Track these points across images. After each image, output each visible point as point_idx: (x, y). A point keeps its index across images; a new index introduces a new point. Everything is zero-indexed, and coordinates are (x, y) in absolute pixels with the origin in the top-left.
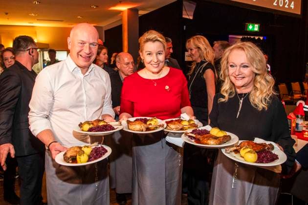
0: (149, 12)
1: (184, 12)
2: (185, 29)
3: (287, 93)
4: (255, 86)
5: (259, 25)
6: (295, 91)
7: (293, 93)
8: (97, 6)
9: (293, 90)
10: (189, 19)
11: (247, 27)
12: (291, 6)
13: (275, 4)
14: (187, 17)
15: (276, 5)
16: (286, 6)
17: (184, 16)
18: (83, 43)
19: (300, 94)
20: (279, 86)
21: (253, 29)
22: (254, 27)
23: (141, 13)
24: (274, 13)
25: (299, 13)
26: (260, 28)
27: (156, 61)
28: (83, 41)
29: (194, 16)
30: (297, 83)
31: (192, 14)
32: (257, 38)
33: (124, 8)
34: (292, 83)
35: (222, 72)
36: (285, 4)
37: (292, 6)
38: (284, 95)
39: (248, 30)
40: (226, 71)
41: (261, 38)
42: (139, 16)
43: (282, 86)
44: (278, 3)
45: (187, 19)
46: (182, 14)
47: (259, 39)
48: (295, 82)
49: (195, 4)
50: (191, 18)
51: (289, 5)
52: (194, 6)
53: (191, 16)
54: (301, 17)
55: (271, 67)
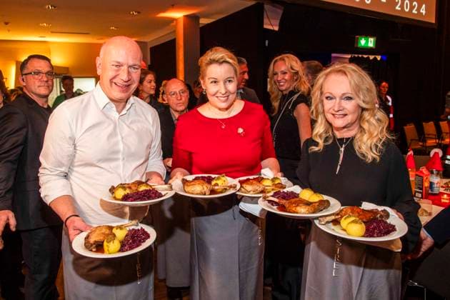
0: (214, 20)
1: (266, 21)
2: (267, 45)
3: (417, 138)
4: (361, 127)
5: (375, 38)
6: (429, 135)
7: (424, 137)
8: (138, 13)
9: (426, 132)
10: (274, 31)
11: (357, 41)
12: (421, 11)
13: (398, 8)
14: (270, 27)
15: (399, 9)
16: (414, 11)
17: (265, 26)
18: (119, 65)
19: (436, 139)
20: (405, 127)
21: (366, 45)
22: (368, 42)
23: (204, 21)
24: (396, 21)
25: (433, 21)
26: (377, 43)
27: (223, 92)
28: (119, 63)
29: (281, 25)
30: (431, 123)
31: (278, 22)
32: (372, 57)
33: (178, 15)
34: (424, 124)
35: (313, 108)
36: (412, 8)
37: (423, 11)
38: (412, 140)
39: (359, 45)
40: (320, 106)
41: (379, 58)
42: (201, 26)
43: (410, 129)
44: (402, 6)
45: (271, 30)
46: (262, 23)
47: (375, 58)
48: (427, 121)
49: (283, 8)
50: (276, 28)
51: (418, 10)
52: (280, 12)
53: (276, 25)
54: (436, 27)
55: (392, 101)
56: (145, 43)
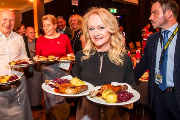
0: (51, 1)
1: (73, 1)
3: (134, 48)
4: (111, 45)
5: (117, 9)
6: (138, 46)
7: (137, 48)
10: (76, 6)
14: (74, 4)
17: (72, 4)
18: (6, 19)
19: (140, 48)
20: (129, 44)
22: (114, 11)
23: (46, 1)
25: (137, 3)
26: (117, 11)
28: (5, 18)
29: (79, 4)
30: (139, 42)
31: (77, 2)
34: (136, 42)
38: (132, 49)
42: (45, 3)
43: (131, 44)
46: (71, 2)
47: (117, 17)
48: (137, 41)
50: (77, 5)
53: (77, 4)
54: (138, 5)
55: (125, 34)
56: (19, 11)
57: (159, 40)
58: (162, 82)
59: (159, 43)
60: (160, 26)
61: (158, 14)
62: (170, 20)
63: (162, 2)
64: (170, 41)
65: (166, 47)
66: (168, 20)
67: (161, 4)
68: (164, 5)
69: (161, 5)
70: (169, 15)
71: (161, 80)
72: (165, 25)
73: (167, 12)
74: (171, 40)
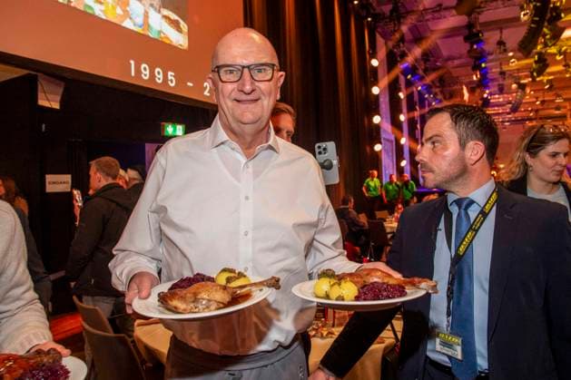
5: (184, 126)
11: (164, 129)
13: (206, 93)
14: (47, 104)
15: (208, 94)
21: (173, 133)
22: (176, 130)
39: (166, 134)
45: (48, 108)
46: (35, 97)
49: (63, 84)
50: (56, 106)
53: (56, 102)
57: (442, 225)
58: (459, 357)
59: (441, 236)
60: (446, 182)
61: (445, 148)
62: (475, 170)
63: (458, 116)
64: (474, 230)
65: (462, 249)
66: (470, 166)
67: (456, 118)
68: (463, 123)
69: (456, 123)
70: (475, 155)
71: (459, 349)
72: (460, 181)
73: (471, 144)
74: (479, 228)
